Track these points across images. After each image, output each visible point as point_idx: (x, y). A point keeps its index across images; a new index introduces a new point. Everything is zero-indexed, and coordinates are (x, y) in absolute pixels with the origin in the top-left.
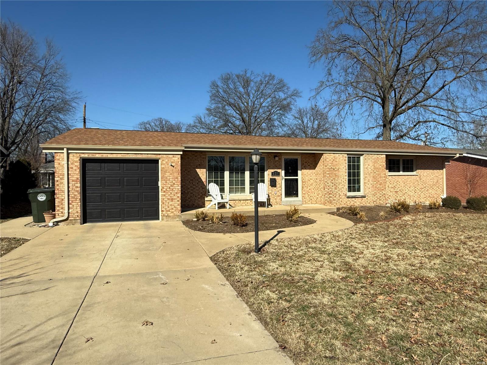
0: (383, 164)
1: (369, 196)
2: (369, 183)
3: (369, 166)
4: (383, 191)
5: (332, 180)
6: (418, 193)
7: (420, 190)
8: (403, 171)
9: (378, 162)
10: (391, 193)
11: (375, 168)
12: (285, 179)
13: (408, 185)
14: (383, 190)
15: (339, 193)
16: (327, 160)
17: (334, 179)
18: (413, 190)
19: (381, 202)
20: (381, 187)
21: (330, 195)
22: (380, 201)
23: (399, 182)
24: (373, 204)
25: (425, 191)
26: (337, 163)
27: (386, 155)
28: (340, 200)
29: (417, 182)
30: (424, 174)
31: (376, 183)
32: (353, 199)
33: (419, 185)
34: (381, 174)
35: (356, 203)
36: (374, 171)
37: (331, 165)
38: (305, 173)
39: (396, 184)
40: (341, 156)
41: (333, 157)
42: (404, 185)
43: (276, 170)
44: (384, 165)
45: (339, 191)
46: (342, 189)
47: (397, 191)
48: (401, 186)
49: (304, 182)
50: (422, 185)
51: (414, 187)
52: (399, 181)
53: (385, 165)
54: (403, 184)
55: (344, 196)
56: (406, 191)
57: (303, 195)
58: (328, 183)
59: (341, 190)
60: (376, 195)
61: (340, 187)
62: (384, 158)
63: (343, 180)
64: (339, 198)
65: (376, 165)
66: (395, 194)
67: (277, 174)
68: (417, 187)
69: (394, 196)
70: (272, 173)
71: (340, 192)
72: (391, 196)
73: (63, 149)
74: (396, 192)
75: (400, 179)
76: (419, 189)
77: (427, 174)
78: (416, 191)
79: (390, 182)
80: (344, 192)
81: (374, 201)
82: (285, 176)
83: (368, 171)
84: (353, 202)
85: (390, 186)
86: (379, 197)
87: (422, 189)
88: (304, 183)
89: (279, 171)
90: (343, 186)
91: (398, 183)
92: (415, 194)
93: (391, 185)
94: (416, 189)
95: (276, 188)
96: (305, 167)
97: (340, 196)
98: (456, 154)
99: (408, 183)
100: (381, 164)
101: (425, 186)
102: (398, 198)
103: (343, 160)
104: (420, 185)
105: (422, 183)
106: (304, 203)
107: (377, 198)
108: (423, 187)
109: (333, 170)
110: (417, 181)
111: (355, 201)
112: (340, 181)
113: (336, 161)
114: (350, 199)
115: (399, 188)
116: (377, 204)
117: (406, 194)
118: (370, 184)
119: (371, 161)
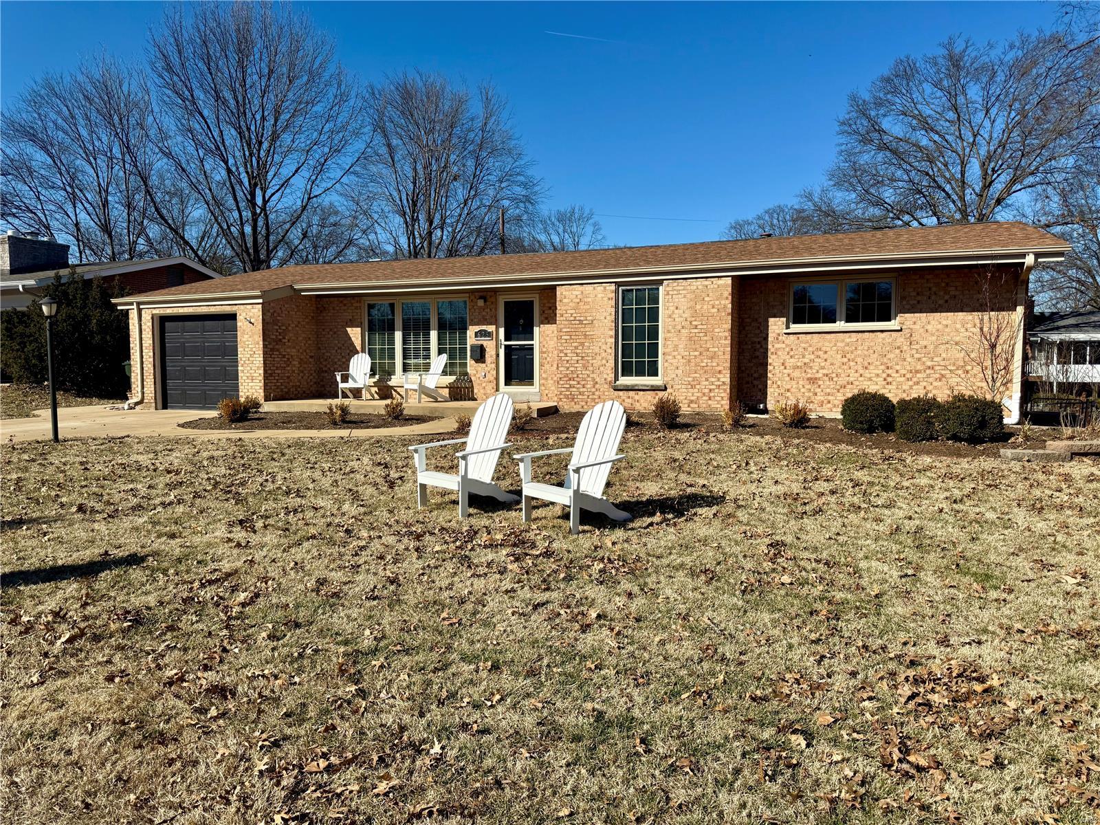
0: (723, 302)
1: (676, 387)
2: (676, 353)
3: (676, 311)
4: (719, 376)
5: (576, 348)
6: (900, 384)
7: (909, 376)
8: (849, 319)
9: (707, 299)
10: (794, 383)
11: (695, 314)
12: (506, 346)
13: (859, 360)
14: (720, 372)
15: (593, 379)
16: (565, 301)
17: (582, 344)
18: (878, 375)
19: (713, 404)
20: (714, 364)
21: (572, 382)
22: (710, 402)
23: (826, 352)
24: (689, 409)
25: (931, 380)
26: (588, 307)
27: (733, 277)
28: (597, 393)
29: (897, 351)
30: (929, 327)
31: (697, 353)
32: (631, 393)
33: (905, 360)
34: (716, 330)
35: (638, 404)
36: (694, 323)
37: (573, 311)
38: (547, 332)
39: (812, 357)
40: (600, 288)
41: (577, 293)
42: (845, 360)
43: (484, 327)
44: (725, 306)
45: (593, 372)
46: (602, 369)
47: (816, 379)
48: (832, 364)
49: (544, 353)
50: (919, 359)
51: (883, 367)
52: (824, 349)
53: (730, 306)
54: (839, 356)
55: (606, 386)
56: (851, 379)
57: (542, 381)
58: (566, 354)
59: (598, 372)
60: (698, 387)
61: (597, 363)
62: (727, 285)
63: (604, 347)
64: (593, 390)
65: (698, 307)
66: (809, 387)
67: (485, 336)
68: (898, 367)
69: (803, 390)
70: (476, 333)
71: (594, 376)
72: (792, 390)
73: (131, 304)
74: (812, 381)
75: (827, 342)
76: (903, 372)
77: (940, 327)
78: (889, 379)
79: (792, 353)
80: (605, 376)
81: (692, 402)
82: (506, 340)
83: (674, 323)
84: (630, 401)
85: (791, 362)
86: (707, 391)
87: (917, 372)
88: (545, 355)
89: (491, 328)
90: (604, 362)
91: (821, 353)
92: (890, 387)
93: (792, 360)
94: (889, 372)
95: (484, 365)
96: (546, 318)
97: (597, 386)
98: (1023, 256)
99: (859, 356)
100: (717, 302)
101: (929, 364)
102: (818, 398)
103: (606, 299)
104: (909, 359)
105: (917, 356)
106: (545, 398)
107: (699, 394)
108: (919, 367)
109: (581, 324)
110: (899, 348)
111: (637, 397)
112: (597, 350)
113: (588, 303)
114: (621, 393)
115: (823, 368)
116: (701, 410)
117: (850, 386)
118: (680, 357)
119: (685, 297)
